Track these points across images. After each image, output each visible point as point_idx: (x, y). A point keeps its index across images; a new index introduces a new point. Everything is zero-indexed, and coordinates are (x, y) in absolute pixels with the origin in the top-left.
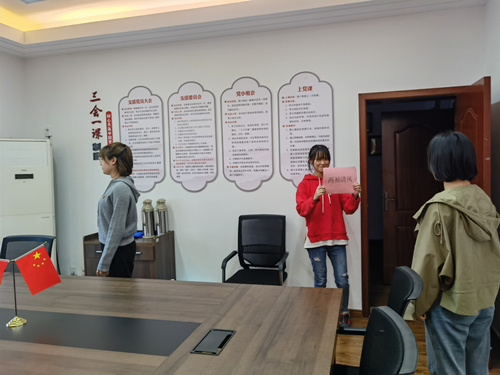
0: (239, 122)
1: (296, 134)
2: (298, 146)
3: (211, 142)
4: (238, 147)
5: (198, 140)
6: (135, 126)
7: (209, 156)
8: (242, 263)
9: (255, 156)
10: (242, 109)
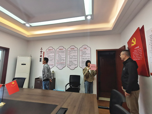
0: (71, 55)
1: (83, 57)
2: (83, 60)
3: (65, 59)
4: (70, 60)
5: (62, 58)
6: (49, 55)
7: (64, 62)
8: (70, 86)
9: (74, 62)
10: (72, 52)
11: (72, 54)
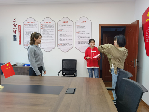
0: (63, 31)
1: (80, 35)
2: (81, 39)
3: (54, 36)
4: (62, 38)
6: (29, 30)
7: (53, 41)
8: (63, 74)
10: (64, 27)
11: (65, 30)
